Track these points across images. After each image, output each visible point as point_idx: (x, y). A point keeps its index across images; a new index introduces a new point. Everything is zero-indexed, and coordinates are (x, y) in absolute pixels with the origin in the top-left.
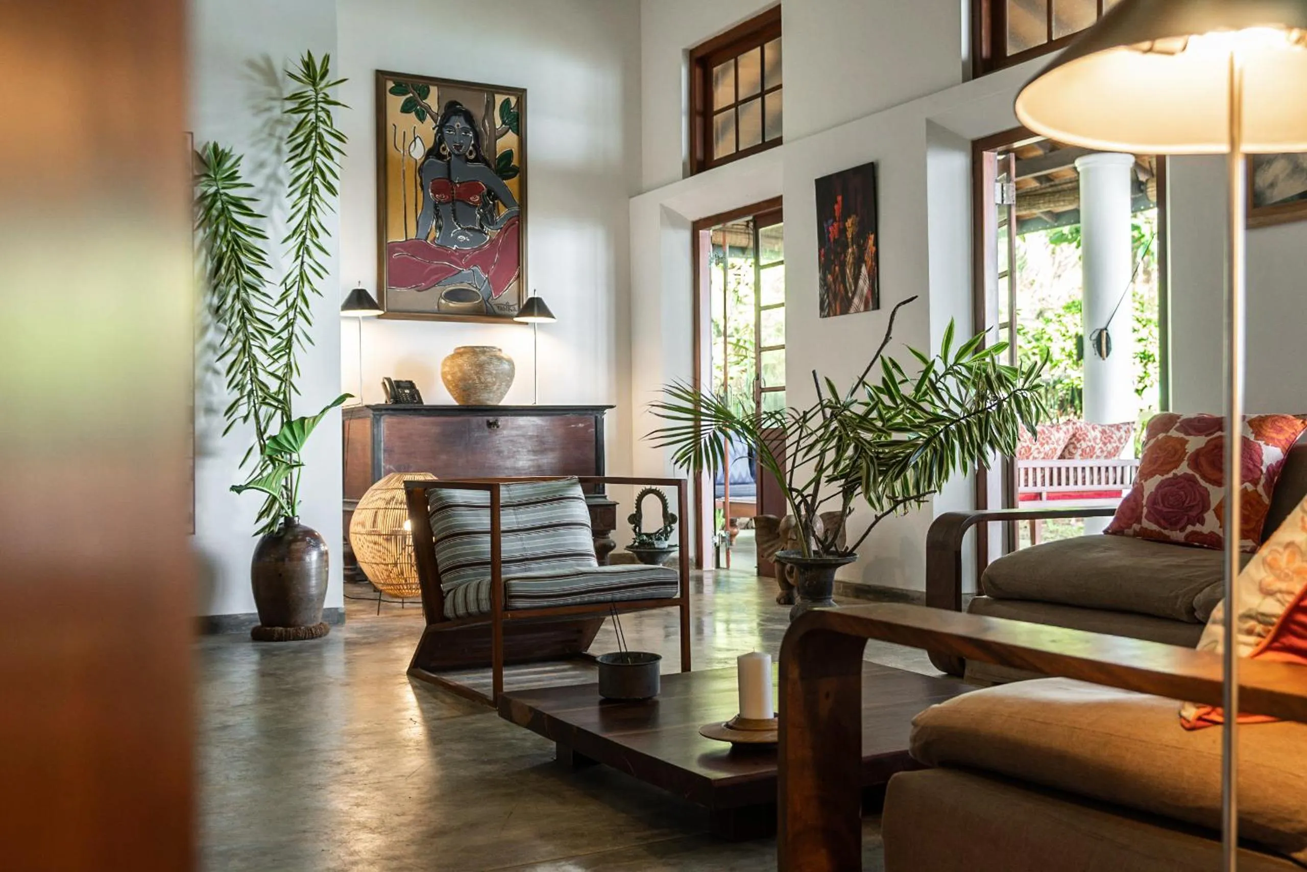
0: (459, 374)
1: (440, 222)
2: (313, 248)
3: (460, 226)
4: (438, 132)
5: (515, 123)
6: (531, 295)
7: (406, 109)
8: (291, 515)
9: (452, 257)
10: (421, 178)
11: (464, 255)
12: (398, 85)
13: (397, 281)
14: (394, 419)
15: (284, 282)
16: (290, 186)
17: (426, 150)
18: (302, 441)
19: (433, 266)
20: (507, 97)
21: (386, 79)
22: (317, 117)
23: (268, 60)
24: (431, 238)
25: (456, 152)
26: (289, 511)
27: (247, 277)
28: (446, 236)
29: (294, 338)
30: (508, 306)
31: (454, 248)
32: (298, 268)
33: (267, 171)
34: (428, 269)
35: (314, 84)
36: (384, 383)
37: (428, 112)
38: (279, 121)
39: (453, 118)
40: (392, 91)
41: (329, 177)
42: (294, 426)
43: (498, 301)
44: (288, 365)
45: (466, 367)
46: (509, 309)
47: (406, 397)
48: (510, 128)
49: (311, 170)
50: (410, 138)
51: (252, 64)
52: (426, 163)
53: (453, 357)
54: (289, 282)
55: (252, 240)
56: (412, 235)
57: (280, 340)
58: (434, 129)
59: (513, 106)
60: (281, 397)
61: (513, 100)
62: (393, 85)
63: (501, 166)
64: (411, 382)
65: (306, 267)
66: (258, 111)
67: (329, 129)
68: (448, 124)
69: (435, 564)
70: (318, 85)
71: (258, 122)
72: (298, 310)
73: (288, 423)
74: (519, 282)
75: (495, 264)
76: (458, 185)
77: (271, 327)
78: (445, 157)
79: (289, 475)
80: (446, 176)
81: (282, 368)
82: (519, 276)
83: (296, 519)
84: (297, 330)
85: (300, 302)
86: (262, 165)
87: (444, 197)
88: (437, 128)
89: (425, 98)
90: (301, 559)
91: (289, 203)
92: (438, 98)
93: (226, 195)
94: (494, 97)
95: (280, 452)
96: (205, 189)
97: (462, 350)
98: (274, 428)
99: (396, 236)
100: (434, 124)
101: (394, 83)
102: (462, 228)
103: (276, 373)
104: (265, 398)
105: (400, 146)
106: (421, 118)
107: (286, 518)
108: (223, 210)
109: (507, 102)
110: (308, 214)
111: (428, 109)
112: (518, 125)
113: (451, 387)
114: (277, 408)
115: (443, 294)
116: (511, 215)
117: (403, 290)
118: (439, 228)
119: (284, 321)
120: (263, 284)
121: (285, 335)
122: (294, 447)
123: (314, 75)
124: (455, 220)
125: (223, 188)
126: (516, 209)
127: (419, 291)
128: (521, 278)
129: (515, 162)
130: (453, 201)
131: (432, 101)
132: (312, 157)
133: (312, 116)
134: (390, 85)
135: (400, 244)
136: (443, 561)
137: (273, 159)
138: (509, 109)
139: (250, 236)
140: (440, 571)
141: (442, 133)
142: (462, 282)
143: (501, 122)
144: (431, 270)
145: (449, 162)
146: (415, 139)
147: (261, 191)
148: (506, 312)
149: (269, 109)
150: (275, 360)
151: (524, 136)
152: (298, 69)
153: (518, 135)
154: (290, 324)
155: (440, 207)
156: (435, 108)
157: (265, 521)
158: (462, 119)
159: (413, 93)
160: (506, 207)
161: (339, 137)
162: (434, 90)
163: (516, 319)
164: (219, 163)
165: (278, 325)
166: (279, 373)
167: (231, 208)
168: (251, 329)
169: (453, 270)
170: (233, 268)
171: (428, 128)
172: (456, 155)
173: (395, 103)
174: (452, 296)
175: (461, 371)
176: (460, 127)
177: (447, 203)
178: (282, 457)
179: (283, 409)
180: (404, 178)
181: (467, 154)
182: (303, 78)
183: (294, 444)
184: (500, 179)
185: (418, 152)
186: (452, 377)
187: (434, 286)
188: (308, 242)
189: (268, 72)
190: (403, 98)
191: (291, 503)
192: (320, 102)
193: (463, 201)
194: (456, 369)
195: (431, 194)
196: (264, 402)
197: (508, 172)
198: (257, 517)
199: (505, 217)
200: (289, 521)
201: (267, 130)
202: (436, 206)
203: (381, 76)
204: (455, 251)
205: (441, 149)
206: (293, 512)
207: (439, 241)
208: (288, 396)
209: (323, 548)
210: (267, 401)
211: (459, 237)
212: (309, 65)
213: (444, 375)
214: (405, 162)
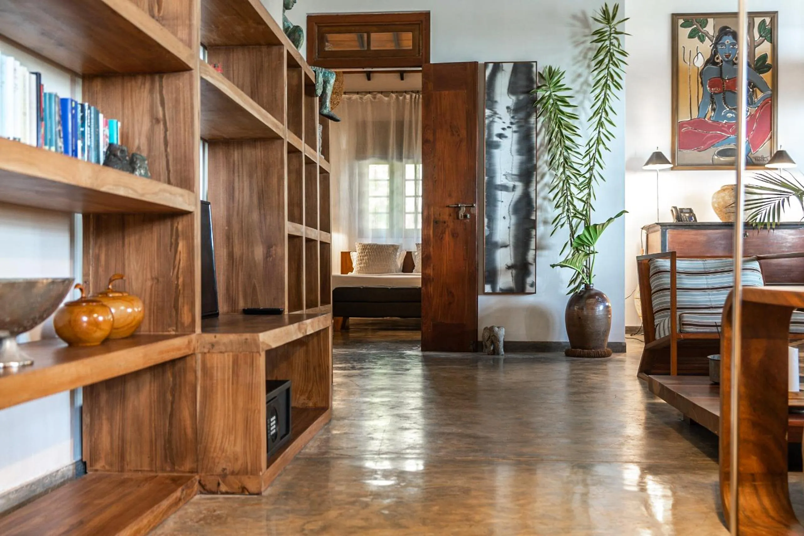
0: (722, 203)
1: (715, 106)
2: (606, 123)
3: (728, 107)
4: (713, 48)
5: (769, 36)
6: (779, 149)
7: (691, 36)
8: (588, 283)
9: (723, 128)
10: (701, 79)
11: (732, 126)
12: (686, 21)
13: (683, 146)
14: (675, 232)
15: (588, 144)
16: (594, 87)
17: (705, 61)
18: (596, 239)
19: (709, 135)
20: (763, 19)
21: (678, 19)
22: (611, 43)
23: (584, 13)
24: (708, 116)
25: (726, 59)
26: (588, 281)
27: (568, 143)
28: (718, 115)
29: (593, 177)
30: (763, 158)
31: (724, 122)
32: (597, 135)
33: (582, 80)
34: (706, 137)
35: (609, 23)
36: (672, 210)
37: (706, 36)
38: (590, 49)
39: (725, 37)
40: (682, 26)
41: (616, 78)
42: (590, 229)
43: (755, 155)
44: (589, 194)
45: (727, 198)
46: (764, 160)
47: (686, 218)
48: (765, 39)
49: (606, 75)
50: (694, 54)
51: (574, 17)
52: (705, 69)
53: (719, 192)
54: (591, 144)
55: (571, 121)
56: (695, 115)
57: (585, 179)
58: (711, 46)
59: (767, 24)
60: (584, 213)
61: (768, 20)
62: (683, 22)
63: (758, 65)
64: (690, 209)
65: (602, 135)
66: (577, 44)
67: (617, 49)
68: (720, 42)
69: (651, 308)
70: (611, 23)
71: (577, 51)
72: (596, 160)
73: (587, 228)
74: (771, 141)
75: (753, 131)
76: (727, 81)
77: (579, 171)
78: (718, 63)
79: (588, 259)
80: (719, 76)
81: (586, 196)
82: (771, 138)
83: (591, 285)
84: (594, 172)
85: (597, 156)
86: (579, 76)
87: (718, 90)
88: (713, 45)
89: (705, 27)
90: (593, 309)
91: (593, 95)
92: (714, 26)
93: (555, 95)
94: (754, 20)
95: (583, 245)
96: (544, 93)
97: (725, 187)
98: (581, 231)
99: (684, 117)
100: (711, 43)
101: (684, 20)
102: (730, 109)
103: (583, 199)
104: (576, 214)
105: (687, 60)
106: (702, 40)
107: (586, 284)
108: (555, 104)
109: (764, 21)
110: (604, 102)
111: (707, 34)
112: (771, 36)
113: (717, 212)
114: (582, 219)
115: (716, 153)
116: (767, 97)
117: (689, 151)
118: (713, 110)
119: (588, 167)
120: (577, 147)
121: (588, 175)
122: (591, 243)
123: (608, 18)
124: (725, 104)
125: (554, 92)
126: (770, 92)
127: (699, 151)
128: (773, 138)
129: (769, 61)
130: (724, 92)
131: (710, 29)
132: (607, 67)
133: (607, 43)
134: (681, 21)
135: (688, 123)
136: (655, 306)
137: (585, 72)
138: (765, 26)
139: (570, 119)
140: (654, 312)
141: (717, 48)
142: (729, 144)
143: (759, 36)
144: (707, 138)
145: (721, 66)
146: (698, 54)
147: (578, 92)
148: (761, 162)
149: (583, 42)
150: (581, 191)
151: (775, 43)
152: (599, 16)
153: (771, 43)
154: (591, 169)
155: (715, 97)
156: (711, 33)
157: (573, 286)
158: (731, 37)
159: (696, 25)
160: (762, 92)
161: (624, 54)
162: (711, 21)
163: (767, 166)
164: (551, 78)
165: (583, 170)
166: (584, 199)
167: (559, 103)
168: (568, 173)
169: (724, 136)
170: (559, 138)
171: (707, 47)
172: (726, 62)
173: (684, 32)
174: (722, 153)
175: (723, 200)
176: (729, 43)
177: (720, 93)
178: (584, 249)
179: (585, 220)
180: (690, 80)
181: (734, 60)
182: (602, 20)
183: (591, 241)
184: (758, 74)
185: (700, 62)
186: (718, 205)
187: (710, 147)
188: (603, 119)
189: (584, 21)
190: (690, 29)
191: (589, 276)
192: (612, 33)
193: (731, 91)
194: (720, 200)
195: (708, 88)
196: (575, 216)
197: (764, 68)
198: (569, 283)
199: (761, 99)
200: (587, 287)
201: (582, 55)
202: (711, 97)
203: (674, 16)
204: (725, 124)
205: (716, 60)
206: (590, 281)
207: (714, 118)
208: (588, 213)
209: (607, 304)
210: (577, 215)
211: (728, 115)
212: (605, 12)
213: (713, 204)
214: (691, 68)
